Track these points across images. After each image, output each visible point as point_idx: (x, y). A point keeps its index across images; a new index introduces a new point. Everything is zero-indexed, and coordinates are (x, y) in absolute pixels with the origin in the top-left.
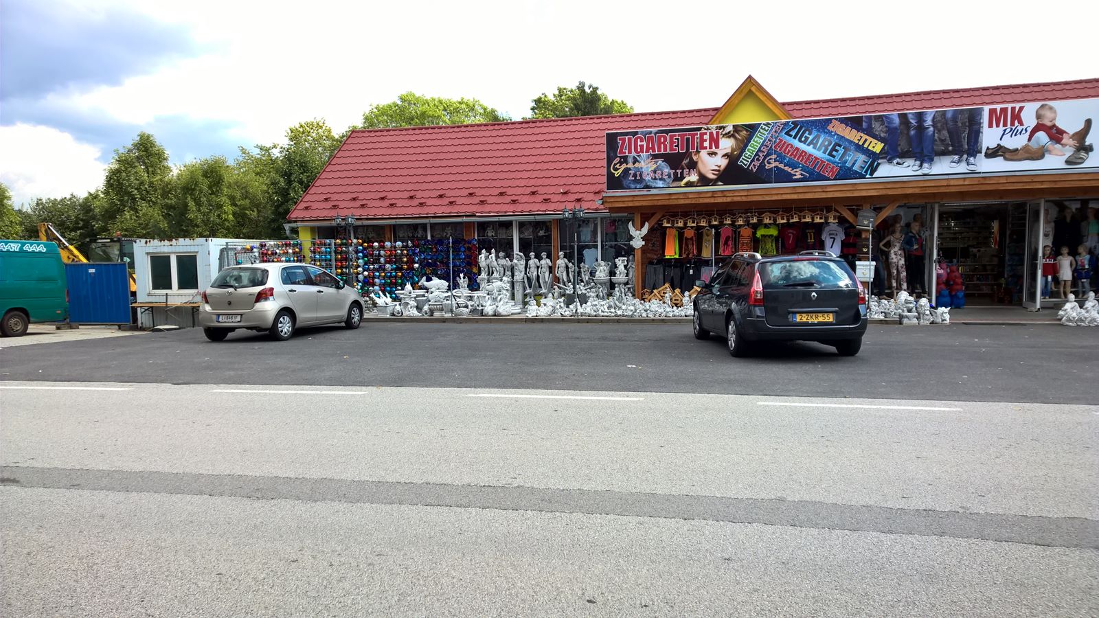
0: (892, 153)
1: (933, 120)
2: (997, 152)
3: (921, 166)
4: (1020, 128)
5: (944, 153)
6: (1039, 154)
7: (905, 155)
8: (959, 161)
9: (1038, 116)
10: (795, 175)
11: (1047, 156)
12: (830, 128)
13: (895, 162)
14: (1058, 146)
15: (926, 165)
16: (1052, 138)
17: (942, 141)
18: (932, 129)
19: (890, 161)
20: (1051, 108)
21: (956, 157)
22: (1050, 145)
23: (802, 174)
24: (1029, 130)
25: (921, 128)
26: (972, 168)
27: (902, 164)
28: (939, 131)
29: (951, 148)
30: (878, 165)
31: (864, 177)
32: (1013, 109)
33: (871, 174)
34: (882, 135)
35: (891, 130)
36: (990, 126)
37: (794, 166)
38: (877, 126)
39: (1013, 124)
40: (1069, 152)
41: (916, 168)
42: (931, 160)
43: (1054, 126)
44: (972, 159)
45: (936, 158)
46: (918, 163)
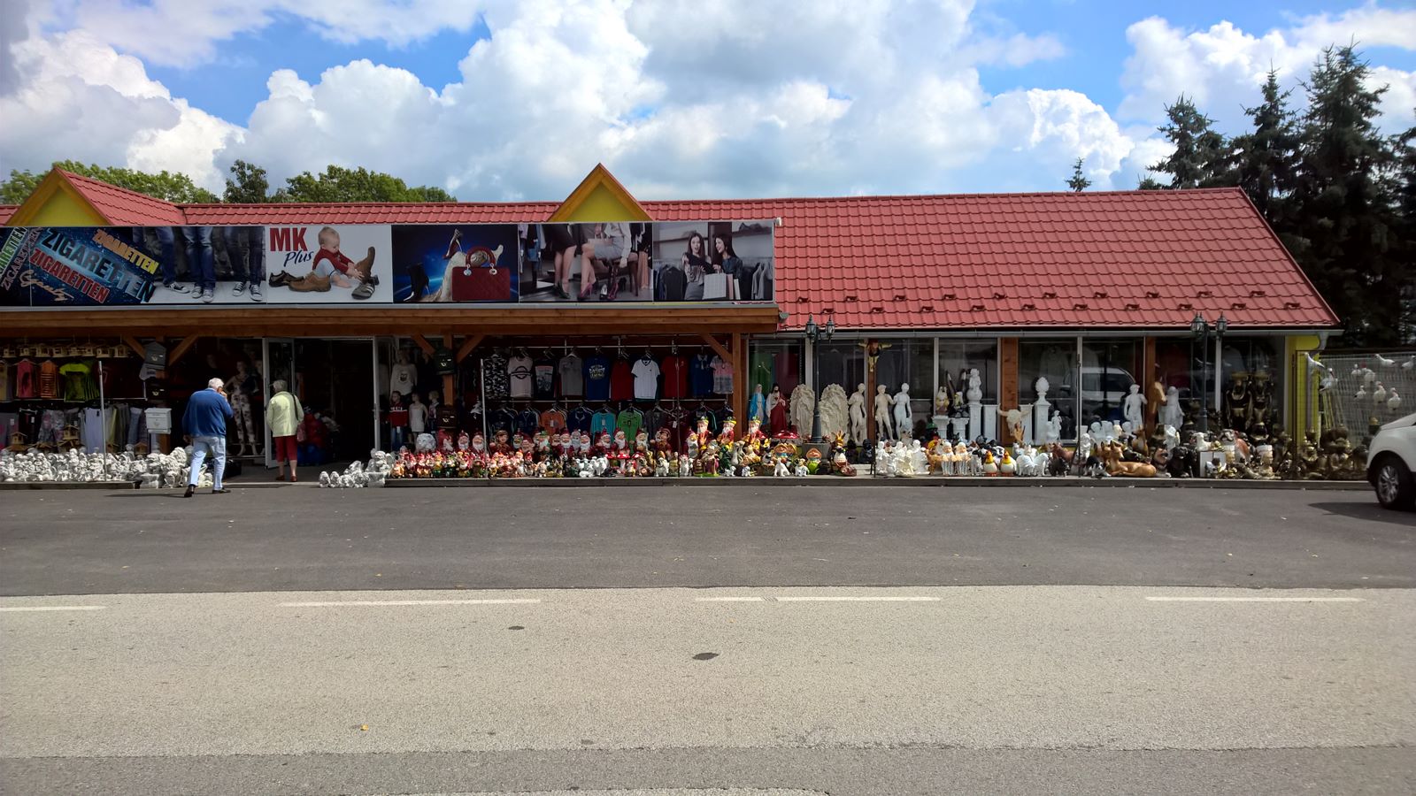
0: (168, 275)
1: (211, 238)
2: (281, 280)
3: (202, 292)
4: (303, 253)
5: (227, 278)
6: (324, 286)
8: (243, 289)
9: (322, 241)
10: (57, 297)
11: (332, 287)
12: (95, 239)
13: (172, 285)
14: (344, 276)
15: (207, 292)
16: (337, 267)
17: (223, 263)
18: (210, 248)
19: (167, 285)
20: (333, 232)
21: (239, 283)
22: (335, 275)
23: (65, 296)
24: (313, 256)
25: (198, 246)
26: (256, 297)
27: (180, 289)
28: (219, 251)
30: (154, 288)
31: (138, 303)
32: (295, 230)
33: (147, 299)
35: (167, 247)
37: (56, 285)
39: (296, 248)
40: (355, 284)
41: (197, 294)
42: (212, 286)
43: (338, 253)
44: (256, 286)
45: (217, 284)
46: (198, 288)
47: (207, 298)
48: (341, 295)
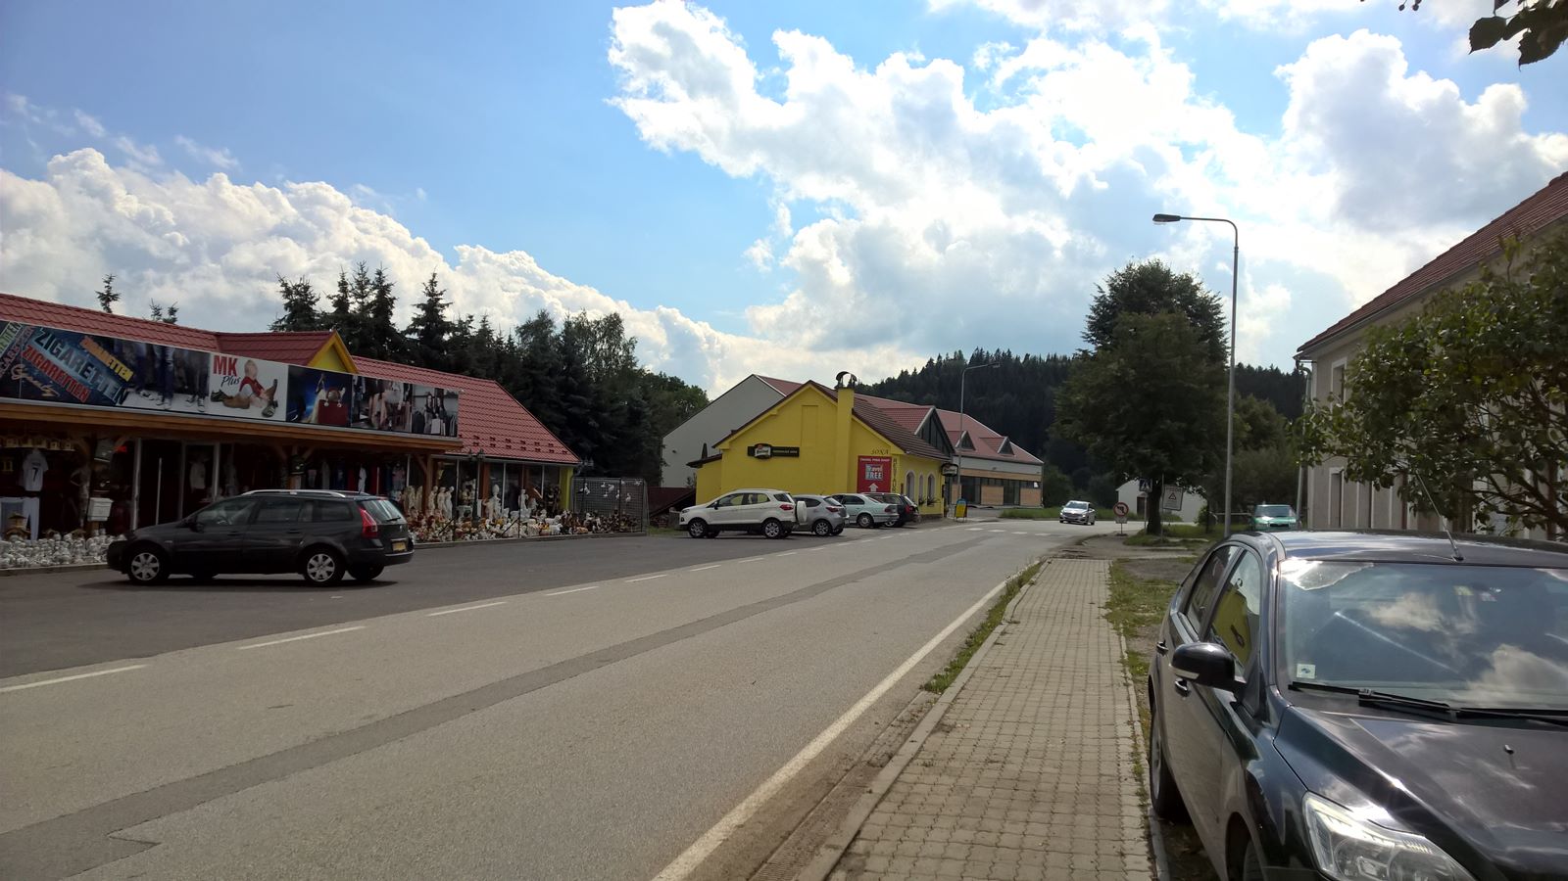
0: (140, 384)
1: (174, 357)
2: (219, 397)
3: (163, 400)
4: (234, 378)
5: (181, 391)
6: (245, 404)
7: (150, 387)
8: (193, 401)
9: (247, 371)
10: (44, 392)
11: (251, 407)
12: (82, 344)
13: (142, 392)
14: (257, 398)
15: (167, 401)
16: (254, 391)
18: (172, 365)
19: (138, 391)
20: (254, 365)
21: (191, 396)
22: (253, 397)
23: (52, 392)
24: (241, 380)
25: (164, 363)
26: (202, 409)
27: (147, 396)
28: (178, 368)
29: (186, 387)
30: (128, 393)
31: (113, 405)
32: (230, 359)
33: (121, 403)
34: (132, 362)
35: (139, 359)
36: (215, 372)
37: (45, 382)
38: (126, 351)
39: (230, 374)
40: (264, 405)
41: (159, 402)
42: (171, 397)
43: (256, 381)
44: (202, 400)
45: (175, 395)
46: (160, 397)
47: (167, 406)
48: (254, 413)
